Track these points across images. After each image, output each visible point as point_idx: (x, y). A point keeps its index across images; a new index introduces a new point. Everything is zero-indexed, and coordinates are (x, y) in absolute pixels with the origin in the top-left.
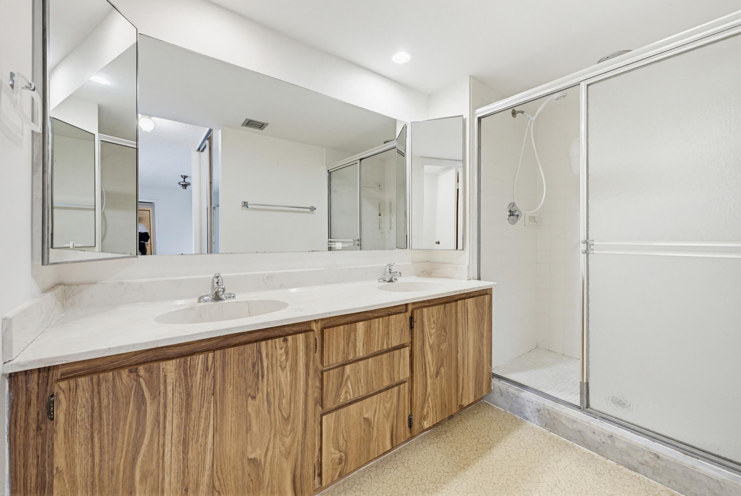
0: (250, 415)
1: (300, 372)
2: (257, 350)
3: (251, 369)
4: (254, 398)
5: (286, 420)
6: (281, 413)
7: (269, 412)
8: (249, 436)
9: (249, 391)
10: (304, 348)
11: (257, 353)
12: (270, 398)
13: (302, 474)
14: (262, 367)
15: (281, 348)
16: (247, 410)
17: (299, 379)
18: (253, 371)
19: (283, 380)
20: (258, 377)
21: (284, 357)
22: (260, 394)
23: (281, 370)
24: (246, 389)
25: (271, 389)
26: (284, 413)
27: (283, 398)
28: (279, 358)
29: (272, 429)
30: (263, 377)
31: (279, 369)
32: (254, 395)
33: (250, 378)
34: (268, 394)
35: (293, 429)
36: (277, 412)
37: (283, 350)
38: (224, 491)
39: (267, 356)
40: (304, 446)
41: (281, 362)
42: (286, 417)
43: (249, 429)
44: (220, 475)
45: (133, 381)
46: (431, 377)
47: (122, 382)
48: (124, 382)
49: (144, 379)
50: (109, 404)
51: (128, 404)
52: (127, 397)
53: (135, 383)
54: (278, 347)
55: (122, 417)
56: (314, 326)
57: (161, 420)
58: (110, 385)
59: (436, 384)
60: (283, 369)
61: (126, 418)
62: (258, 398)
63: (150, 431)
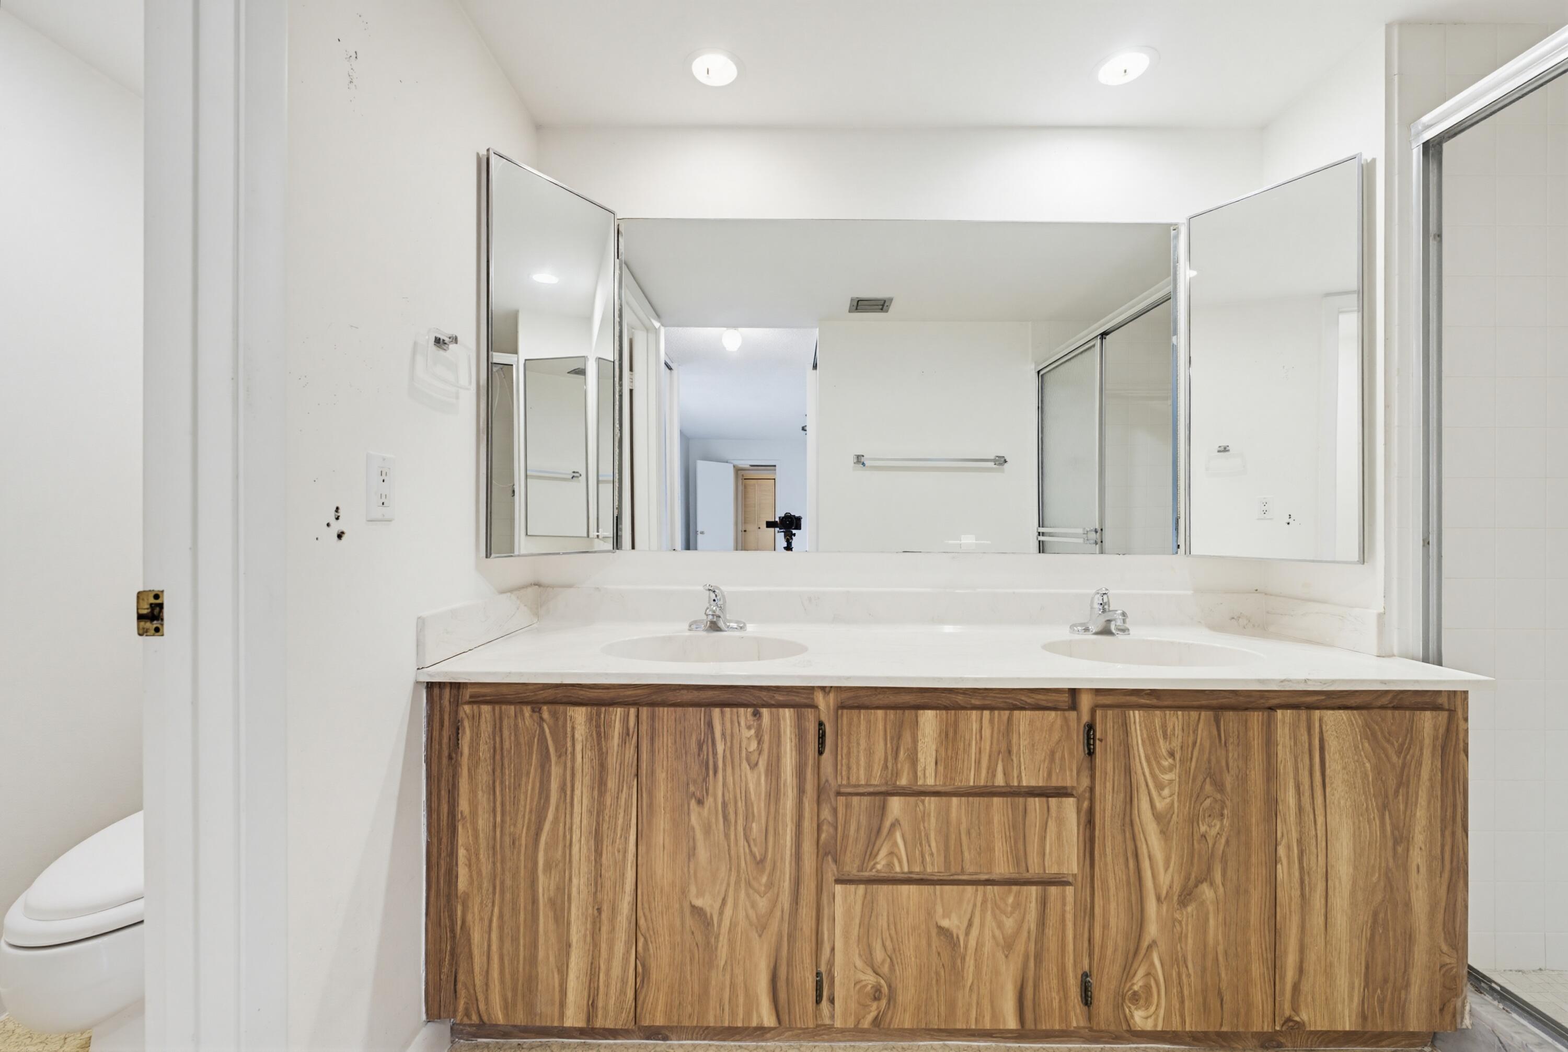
0: (693, 829)
1: (785, 781)
2: (706, 721)
3: (696, 751)
4: (700, 802)
5: (758, 863)
6: (749, 846)
7: (727, 836)
8: (692, 866)
9: (692, 788)
10: (793, 736)
11: (706, 726)
12: (729, 813)
13: (790, 977)
14: (715, 754)
15: (749, 728)
16: (690, 820)
17: (784, 795)
18: (699, 755)
19: (751, 787)
20: (707, 768)
21: (754, 746)
22: (711, 799)
23: (748, 767)
24: (688, 784)
25: (729, 796)
26: (755, 850)
27: (753, 822)
28: (744, 745)
29: (733, 869)
30: (715, 772)
31: (745, 765)
32: (701, 798)
33: (695, 768)
34: (725, 805)
35: (770, 885)
36: (742, 841)
37: (752, 732)
38: (653, 939)
39: (723, 735)
40: (795, 929)
41: (749, 754)
42: (758, 858)
43: (692, 853)
44: (647, 911)
45: (536, 724)
46: (1159, 899)
47: (525, 723)
48: (527, 723)
49: (547, 724)
50: (511, 748)
51: (530, 754)
52: (530, 746)
53: (538, 728)
54: (743, 723)
55: (524, 772)
56: (820, 699)
57: (569, 793)
58: (512, 723)
59: (1180, 922)
60: (754, 766)
61: (528, 773)
62: (707, 805)
63: (555, 803)
